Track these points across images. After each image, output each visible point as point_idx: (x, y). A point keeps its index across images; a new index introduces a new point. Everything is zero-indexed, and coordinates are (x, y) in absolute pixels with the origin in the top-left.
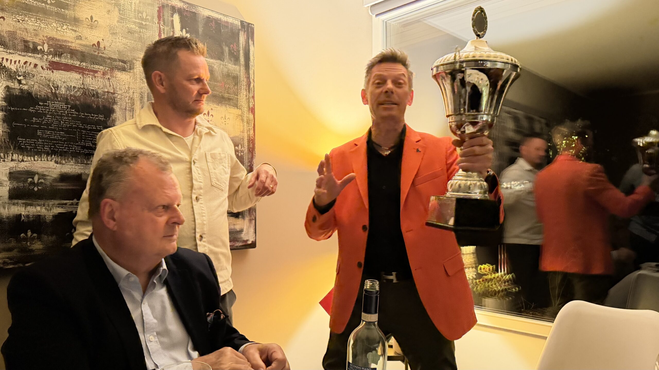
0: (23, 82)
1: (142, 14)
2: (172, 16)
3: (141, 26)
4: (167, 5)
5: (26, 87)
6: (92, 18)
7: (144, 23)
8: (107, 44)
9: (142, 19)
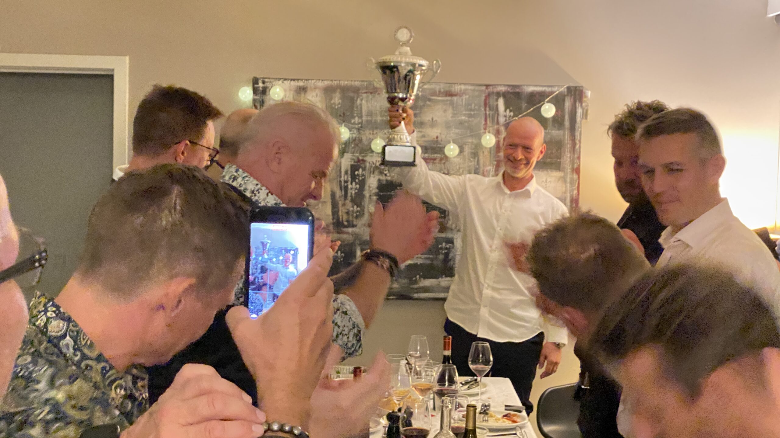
0: (388, 175)
1: (471, 105)
2: (497, 100)
3: (470, 116)
4: (493, 92)
5: (389, 178)
6: (432, 119)
7: (472, 113)
8: (443, 137)
9: (471, 110)
